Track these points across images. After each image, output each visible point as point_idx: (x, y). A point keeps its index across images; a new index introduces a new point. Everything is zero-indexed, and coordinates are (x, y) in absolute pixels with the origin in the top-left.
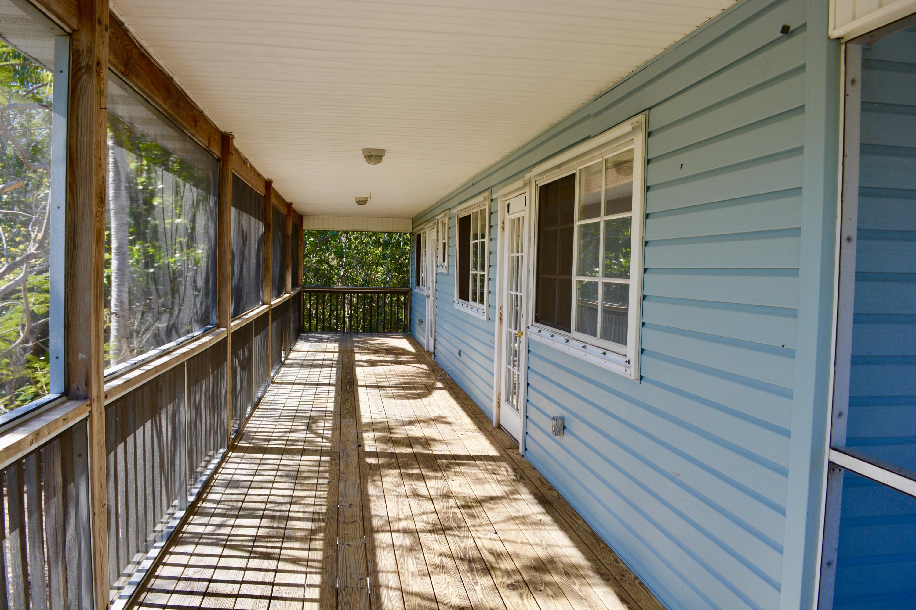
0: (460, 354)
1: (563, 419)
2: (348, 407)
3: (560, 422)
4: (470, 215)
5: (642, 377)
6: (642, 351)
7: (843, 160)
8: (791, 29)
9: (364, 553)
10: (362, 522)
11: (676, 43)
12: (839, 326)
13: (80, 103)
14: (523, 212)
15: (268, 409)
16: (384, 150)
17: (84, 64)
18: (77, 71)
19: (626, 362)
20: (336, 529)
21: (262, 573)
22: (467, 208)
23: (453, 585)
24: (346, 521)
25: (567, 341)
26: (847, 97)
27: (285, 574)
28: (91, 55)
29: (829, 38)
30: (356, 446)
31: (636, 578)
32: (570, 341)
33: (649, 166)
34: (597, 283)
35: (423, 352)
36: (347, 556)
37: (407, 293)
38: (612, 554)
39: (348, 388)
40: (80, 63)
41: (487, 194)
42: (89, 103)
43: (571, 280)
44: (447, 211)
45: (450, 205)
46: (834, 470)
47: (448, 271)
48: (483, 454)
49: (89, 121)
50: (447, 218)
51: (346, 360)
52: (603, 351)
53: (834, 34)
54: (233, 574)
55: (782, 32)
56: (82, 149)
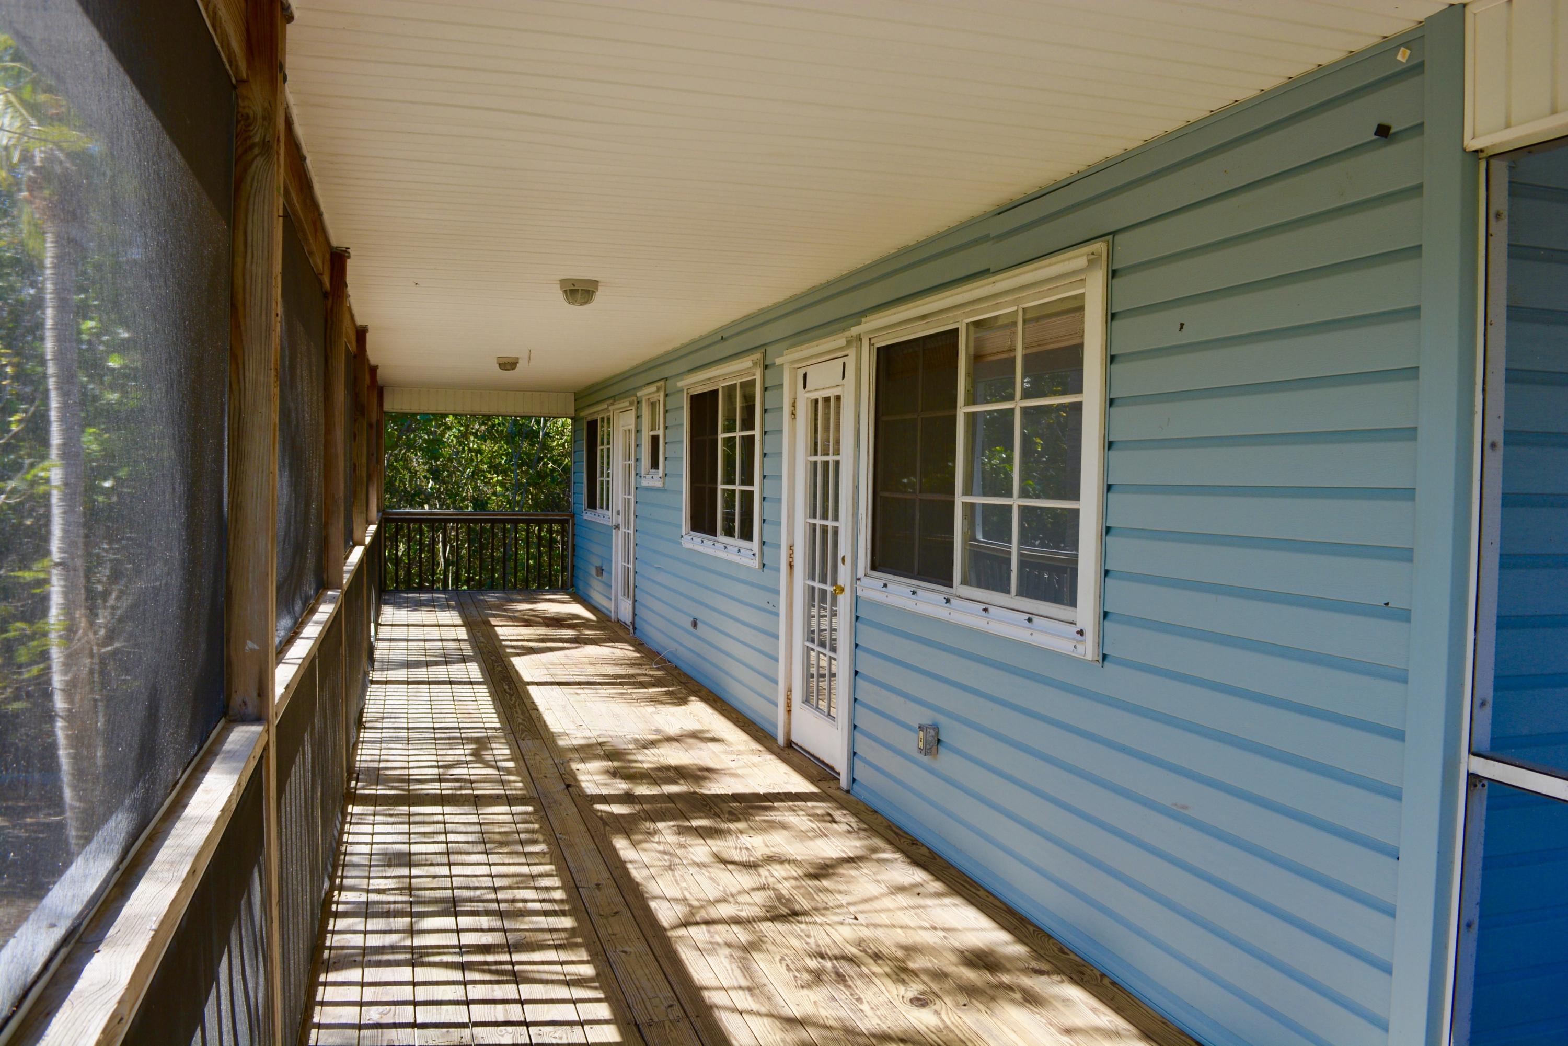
0: (695, 624)
1: (936, 728)
2: (520, 721)
3: (932, 733)
4: (717, 391)
5: (1104, 657)
6: (1106, 614)
7: (1486, 330)
8: (1392, 131)
9: (656, 963)
10: (629, 914)
11: (1167, 134)
12: (1481, 573)
13: (251, 207)
14: (840, 389)
15: (382, 728)
16: (597, 282)
17: (257, 139)
18: (245, 152)
19: (1078, 632)
20: (590, 927)
21: (500, 1007)
22: (710, 379)
23: (825, 1006)
24: (602, 913)
25: (948, 601)
26: (1490, 238)
27: (540, 1006)
28: (269, 124)
29: (1464, 150)
30: (563, 786)
31: (1103, 975)
32: (952, 600)
33: (1114, 323)
34: (1010, 508)
35: (609, 623)
36: (630, 971)
37: (567, 521)
38: (1051, 941)
39: (506, 687)
40: (250, 137)
41: (758, 356)
42: (266, 208)
43: (953, 502)
44: (662, 383)
45: (668, 371)
46: (1475, 786)
47: (664, 484)
48: (781, 791)
49: (266, 240)
50: (662, 394)
51: (482, 639)
52: (1026, 616)
53: (1472, 144)
54: (450, 1012)
55: (1376, 134)
56: (253, 287)
